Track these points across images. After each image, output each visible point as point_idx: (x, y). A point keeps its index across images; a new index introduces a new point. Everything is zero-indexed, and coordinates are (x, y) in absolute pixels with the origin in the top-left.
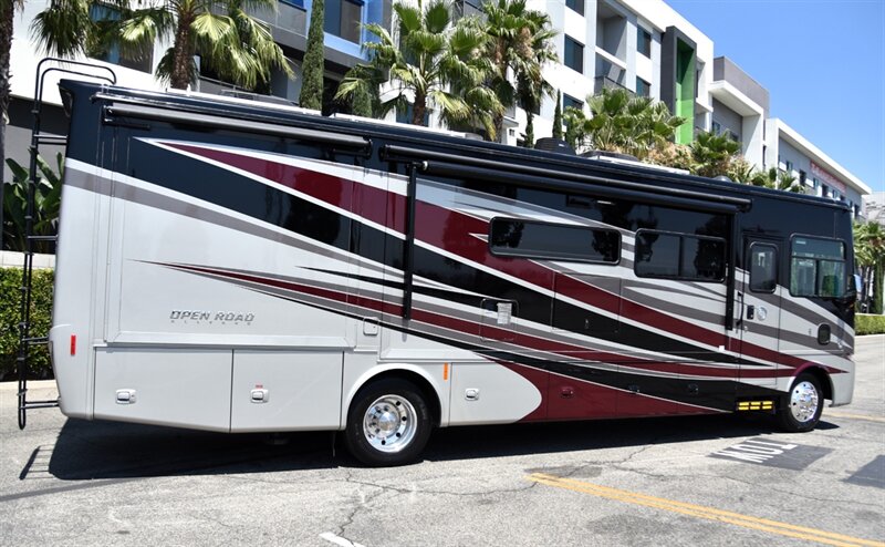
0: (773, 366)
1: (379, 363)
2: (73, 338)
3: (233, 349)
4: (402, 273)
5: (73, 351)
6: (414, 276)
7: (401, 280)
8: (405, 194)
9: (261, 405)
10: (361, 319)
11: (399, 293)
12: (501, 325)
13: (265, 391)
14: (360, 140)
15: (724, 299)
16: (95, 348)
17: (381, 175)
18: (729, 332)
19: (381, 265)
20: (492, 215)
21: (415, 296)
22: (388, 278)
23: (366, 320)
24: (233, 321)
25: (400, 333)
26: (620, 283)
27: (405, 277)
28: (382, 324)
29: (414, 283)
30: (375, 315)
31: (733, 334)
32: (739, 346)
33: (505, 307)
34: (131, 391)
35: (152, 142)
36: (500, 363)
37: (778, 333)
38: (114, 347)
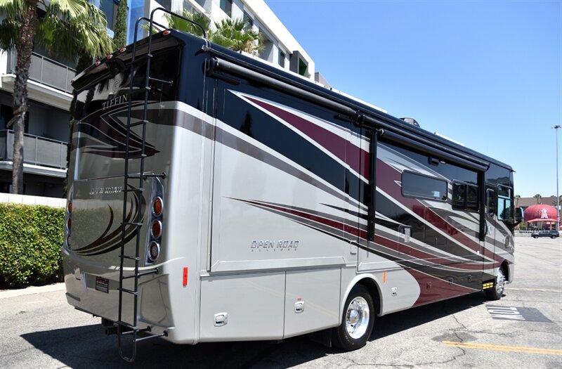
0: (493, 262)
1: (357, 274)
2: (185, 270)
3: (286, 271)
4: (367, 208)
5: (185, 283)
6: (376, 213)
7: (366, 213)
8: (368, 151)
9: (300, 315)
10: (349, 242)
11: (364, 222)
12: (406, 243)
13: (302, 302)
14: (351, 109)
15: (479, 223)
16: (201, 278)
17: (358, 136)
19: (357, 202)
20: (403, 168)
21: (377, 226)
22: (356, 210)
23: (353, 243)
24: (287, 248)
25: (366, 251)
26: (447, 214)
27: (368, 211)
28: (358, 246)
29: (376, 217)
30: (354, 239)
31: (481, 243)
32: (483, 250)
33: (408, 231)
34: (225, 314)
35: (239, 95)
36: (406, 269)
37: (494, 242)
38: (214, 275)
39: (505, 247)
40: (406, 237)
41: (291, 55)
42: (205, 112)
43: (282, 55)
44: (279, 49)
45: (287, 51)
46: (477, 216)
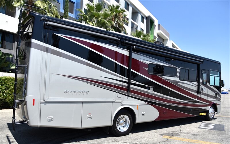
0: (206, 104)
1: (121, 106)
2: (34, 100)
3: (82, 102)
4: (127, 79)
5: (34, 104)
6: (131, 80)
7: (127, 81)
8: (128, 56)
9: (90, 120)
10: (117, 92)
11: (126, 85)
12: (150, 94)
13: (91, 115)
14: (117, 39)
15: (197, 86)
16: (41, 103)
17: (122, 49)
18: (198, 95)
19: (122, 76)
20: (149, 62)
21: (131, 86)
22: (124, 80)
23: (119, 93)
24: (83, 94)
25: (127, 96)
26: (176, 82)
27: (128, 80)
28: (122, 94)
29: (131, 82)
30: (120, 91)
31: (199, 95)
32: (200, 98)
33: (152, 89)
34: (52, 117)
35: (59, 35)
36: (150, 104)
37: (207, 95)
38: (47, 102)
39: (215, 97)
40: (151, 91)
41: (147, 18)
42: (43, 42)
43: (143, 18)
44: (141, 15)
45: (145, 16)
46: (196, 83)
